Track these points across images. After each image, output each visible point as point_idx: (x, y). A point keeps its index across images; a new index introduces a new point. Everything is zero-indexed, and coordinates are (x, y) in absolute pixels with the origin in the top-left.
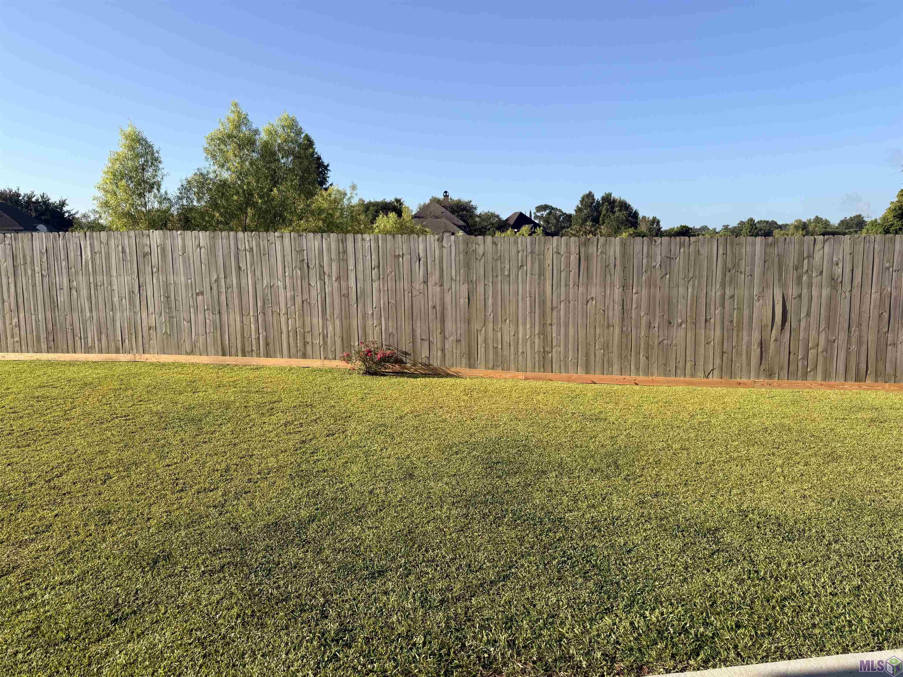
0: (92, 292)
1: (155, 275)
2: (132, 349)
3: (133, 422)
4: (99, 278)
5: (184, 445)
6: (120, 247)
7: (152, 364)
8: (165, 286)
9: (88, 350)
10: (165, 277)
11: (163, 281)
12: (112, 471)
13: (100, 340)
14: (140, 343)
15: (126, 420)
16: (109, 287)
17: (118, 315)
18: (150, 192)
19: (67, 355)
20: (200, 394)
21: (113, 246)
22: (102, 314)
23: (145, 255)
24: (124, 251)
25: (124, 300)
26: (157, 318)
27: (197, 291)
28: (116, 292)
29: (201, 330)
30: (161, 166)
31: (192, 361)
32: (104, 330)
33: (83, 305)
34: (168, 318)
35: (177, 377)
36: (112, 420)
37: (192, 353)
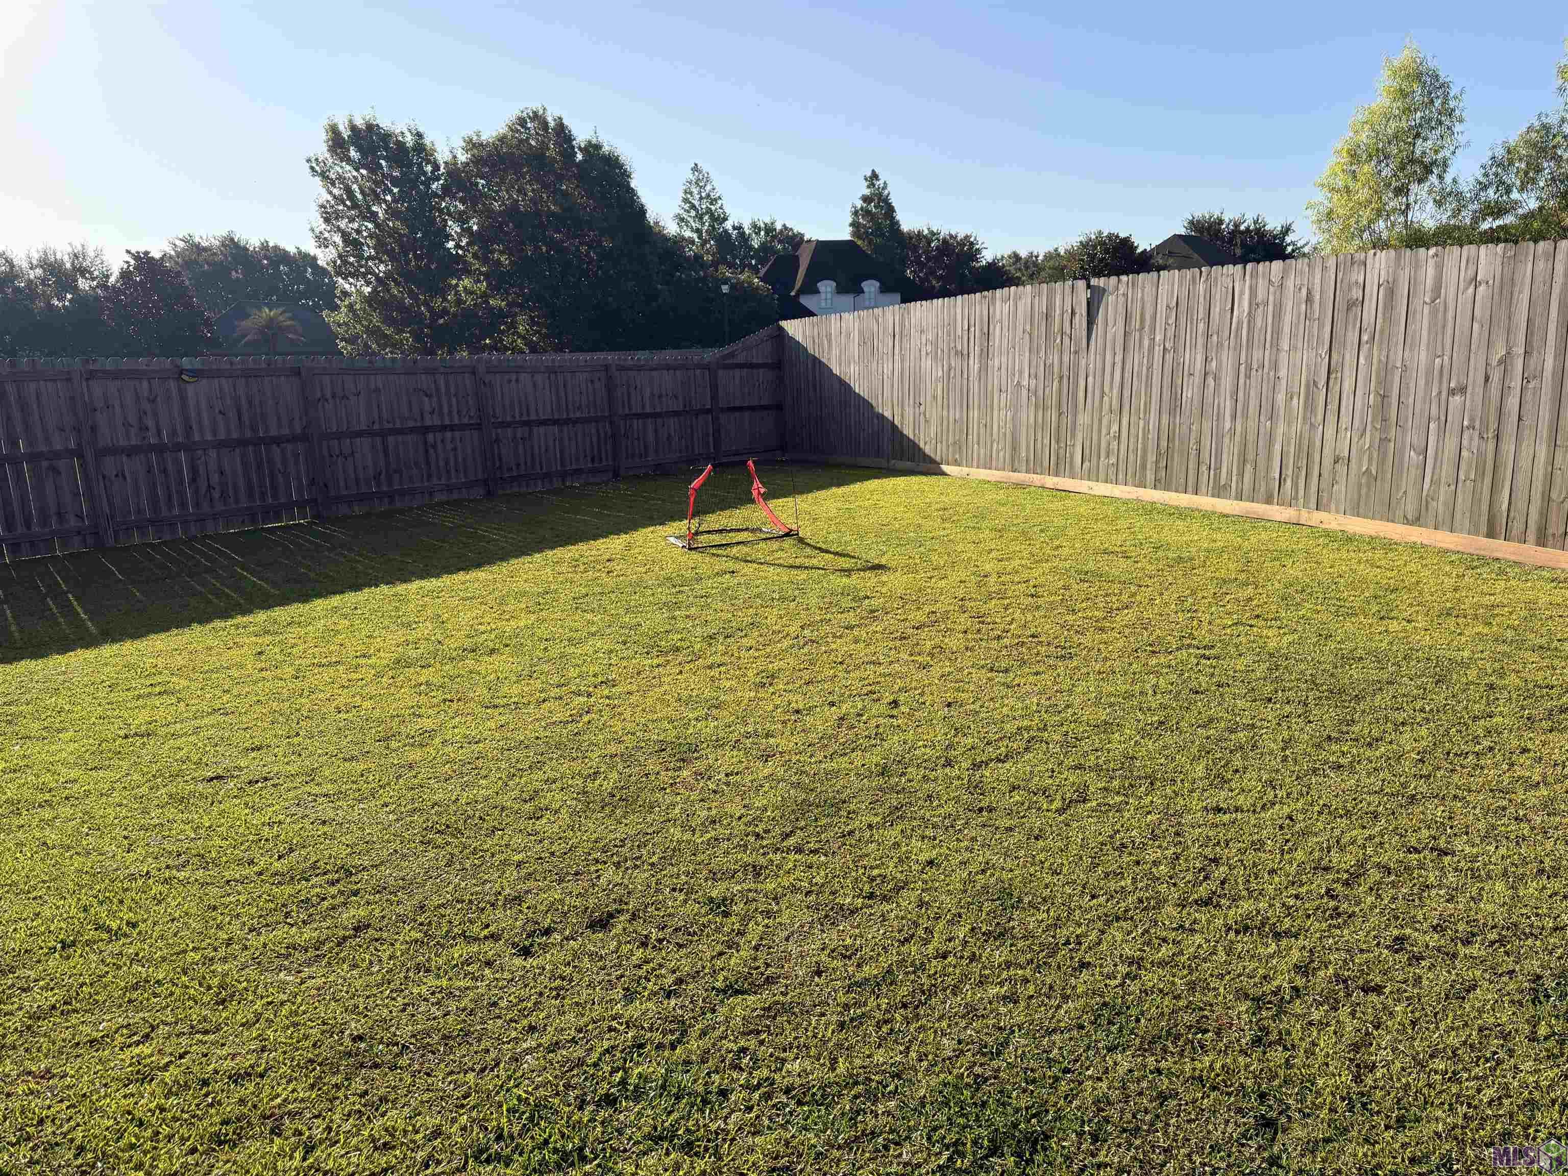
0: (1241, 381)
1: (1365, 348)
2: (1296, 498)
3: (1211, 666)
4: (1257, 355)
5: (1285, 759)
6: (1304, 291)
7: (1327, 534)
8: (1383, 374)
9: (1219, 491)
10: (1384, 353)
11: (1380, 361)
12: (1095, 784)
13: (1241, 474)
14: (1314, 488)
15: (1204, 657)
16: (1272, 373)
17: (1281, 429)
18: (1420, 181)
19: (1183, 495)
20: (1394, 626)
21: (1292, 288)
22: (1252, 424)
23: (1350, 305)
24: (1309, 299)
25: (1295, 400)
26: (1355, 439)
27: (1452, 385)
28: (1284, 382)
29: (1446, 471)
30: (1458, 128)
31: (1414, 539)
32: (1251, 456)
33: (1222, 405)
34: (1377, 440)
35: (1363, 570)
36: (1178, 649)
37: (1417, 521)
